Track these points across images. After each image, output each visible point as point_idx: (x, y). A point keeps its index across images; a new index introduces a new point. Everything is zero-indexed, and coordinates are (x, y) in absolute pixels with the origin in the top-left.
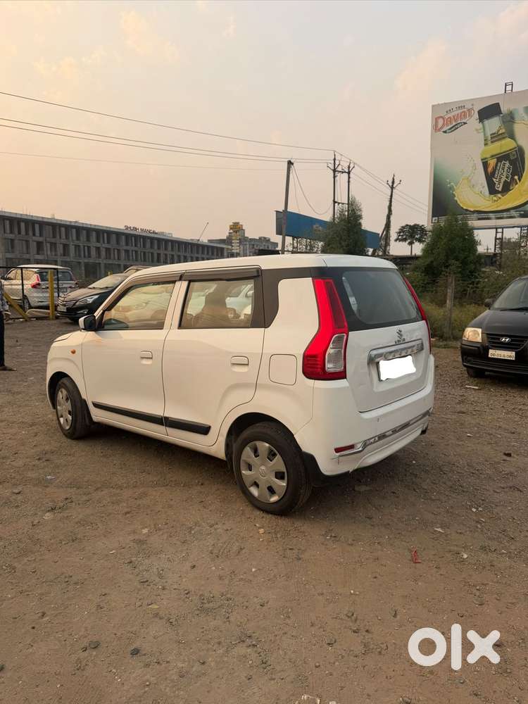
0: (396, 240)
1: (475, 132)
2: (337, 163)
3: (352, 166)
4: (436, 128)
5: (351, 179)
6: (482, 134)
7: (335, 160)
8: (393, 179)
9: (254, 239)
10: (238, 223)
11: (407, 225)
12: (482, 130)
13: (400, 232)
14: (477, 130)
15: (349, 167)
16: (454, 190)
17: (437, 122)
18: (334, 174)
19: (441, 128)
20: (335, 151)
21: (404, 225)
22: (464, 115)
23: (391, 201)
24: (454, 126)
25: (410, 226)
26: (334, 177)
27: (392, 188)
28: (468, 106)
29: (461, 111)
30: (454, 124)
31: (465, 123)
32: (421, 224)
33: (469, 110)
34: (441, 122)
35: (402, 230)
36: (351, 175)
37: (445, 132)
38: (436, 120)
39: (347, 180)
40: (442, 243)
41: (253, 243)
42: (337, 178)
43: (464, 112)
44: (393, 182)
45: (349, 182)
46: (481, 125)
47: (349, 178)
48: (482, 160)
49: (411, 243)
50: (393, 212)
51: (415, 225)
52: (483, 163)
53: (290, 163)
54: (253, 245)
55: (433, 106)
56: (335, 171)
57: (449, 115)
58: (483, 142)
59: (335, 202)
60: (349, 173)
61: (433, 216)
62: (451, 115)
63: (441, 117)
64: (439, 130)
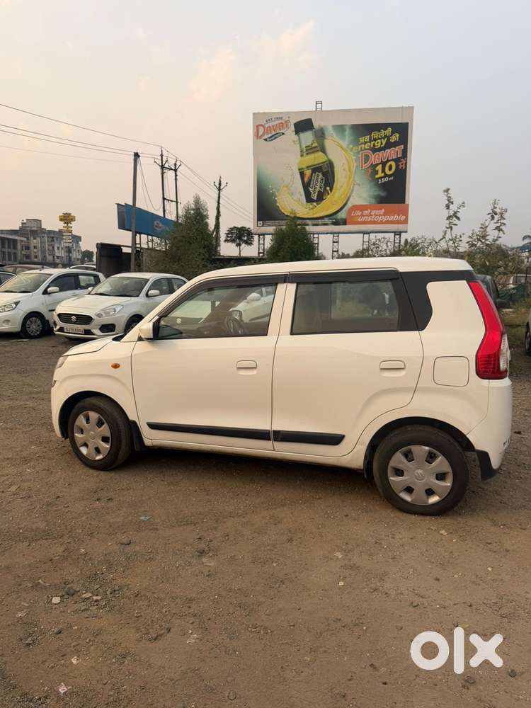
0: (226, 241)
1: (292, 143)
2: (165, 159)
3: (178, 163)
4: (257, 136)
5: (178, 177)
6: (298, 145)
7: (162, 156)
8: (220, 181)
9: (54, 232)
10: (70, 214)
11: (235, 227)
12: (298, 142)
13: (228, 234)
14: (294, 141)
15: (175, 165)
16: (276, 196)
17: (258, 131)
18: (162, 170)
19: (262, 136)
20: (161, 147)
21: (232, 226)
22: (282, 126)
23: (219, 203)
24: (273, 136)
25: (238, 228)
26: (163, 174)
27: (219, 189)
28: (285, 118)
29: (280, 121)
30: (274, 133)
31: (283, 134)
32: (247, 226)
33: (286, 122)
34: (261, 130)
35: (230, 231)
36: (178, 173)
37: (266, 140)
38: (257, 127)
39: (174, 178)
40: (287, 246)
41: (52, 235)
42: (165, 175)
43: (282, 123)
44: (220, 184)
45: (176, 179)
46: (296, 138)
47: (176, 175)
48: (299, 170)
49: (239, 245)
50: (221, 214)
51: (243, 227)
52: (300, 173)
53: (137, 155)
54: (53, 238)
55: (254, 114)
56: (162, 167)
57: (268, 125)
58: (299, 153)
59: (164, 199)
60: (176, 170)
61: (259, 220)
62: (270, 124)
63: (262, 125)
64: (261, 137)
